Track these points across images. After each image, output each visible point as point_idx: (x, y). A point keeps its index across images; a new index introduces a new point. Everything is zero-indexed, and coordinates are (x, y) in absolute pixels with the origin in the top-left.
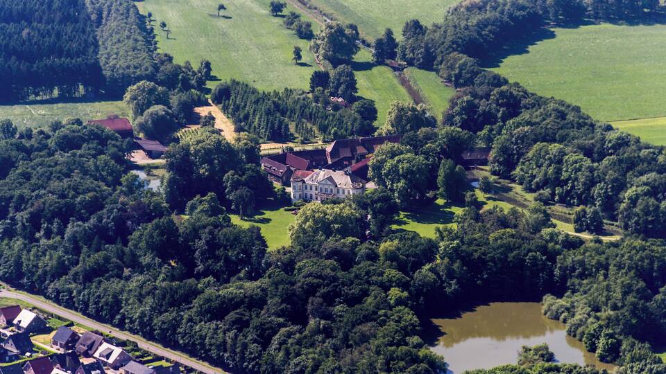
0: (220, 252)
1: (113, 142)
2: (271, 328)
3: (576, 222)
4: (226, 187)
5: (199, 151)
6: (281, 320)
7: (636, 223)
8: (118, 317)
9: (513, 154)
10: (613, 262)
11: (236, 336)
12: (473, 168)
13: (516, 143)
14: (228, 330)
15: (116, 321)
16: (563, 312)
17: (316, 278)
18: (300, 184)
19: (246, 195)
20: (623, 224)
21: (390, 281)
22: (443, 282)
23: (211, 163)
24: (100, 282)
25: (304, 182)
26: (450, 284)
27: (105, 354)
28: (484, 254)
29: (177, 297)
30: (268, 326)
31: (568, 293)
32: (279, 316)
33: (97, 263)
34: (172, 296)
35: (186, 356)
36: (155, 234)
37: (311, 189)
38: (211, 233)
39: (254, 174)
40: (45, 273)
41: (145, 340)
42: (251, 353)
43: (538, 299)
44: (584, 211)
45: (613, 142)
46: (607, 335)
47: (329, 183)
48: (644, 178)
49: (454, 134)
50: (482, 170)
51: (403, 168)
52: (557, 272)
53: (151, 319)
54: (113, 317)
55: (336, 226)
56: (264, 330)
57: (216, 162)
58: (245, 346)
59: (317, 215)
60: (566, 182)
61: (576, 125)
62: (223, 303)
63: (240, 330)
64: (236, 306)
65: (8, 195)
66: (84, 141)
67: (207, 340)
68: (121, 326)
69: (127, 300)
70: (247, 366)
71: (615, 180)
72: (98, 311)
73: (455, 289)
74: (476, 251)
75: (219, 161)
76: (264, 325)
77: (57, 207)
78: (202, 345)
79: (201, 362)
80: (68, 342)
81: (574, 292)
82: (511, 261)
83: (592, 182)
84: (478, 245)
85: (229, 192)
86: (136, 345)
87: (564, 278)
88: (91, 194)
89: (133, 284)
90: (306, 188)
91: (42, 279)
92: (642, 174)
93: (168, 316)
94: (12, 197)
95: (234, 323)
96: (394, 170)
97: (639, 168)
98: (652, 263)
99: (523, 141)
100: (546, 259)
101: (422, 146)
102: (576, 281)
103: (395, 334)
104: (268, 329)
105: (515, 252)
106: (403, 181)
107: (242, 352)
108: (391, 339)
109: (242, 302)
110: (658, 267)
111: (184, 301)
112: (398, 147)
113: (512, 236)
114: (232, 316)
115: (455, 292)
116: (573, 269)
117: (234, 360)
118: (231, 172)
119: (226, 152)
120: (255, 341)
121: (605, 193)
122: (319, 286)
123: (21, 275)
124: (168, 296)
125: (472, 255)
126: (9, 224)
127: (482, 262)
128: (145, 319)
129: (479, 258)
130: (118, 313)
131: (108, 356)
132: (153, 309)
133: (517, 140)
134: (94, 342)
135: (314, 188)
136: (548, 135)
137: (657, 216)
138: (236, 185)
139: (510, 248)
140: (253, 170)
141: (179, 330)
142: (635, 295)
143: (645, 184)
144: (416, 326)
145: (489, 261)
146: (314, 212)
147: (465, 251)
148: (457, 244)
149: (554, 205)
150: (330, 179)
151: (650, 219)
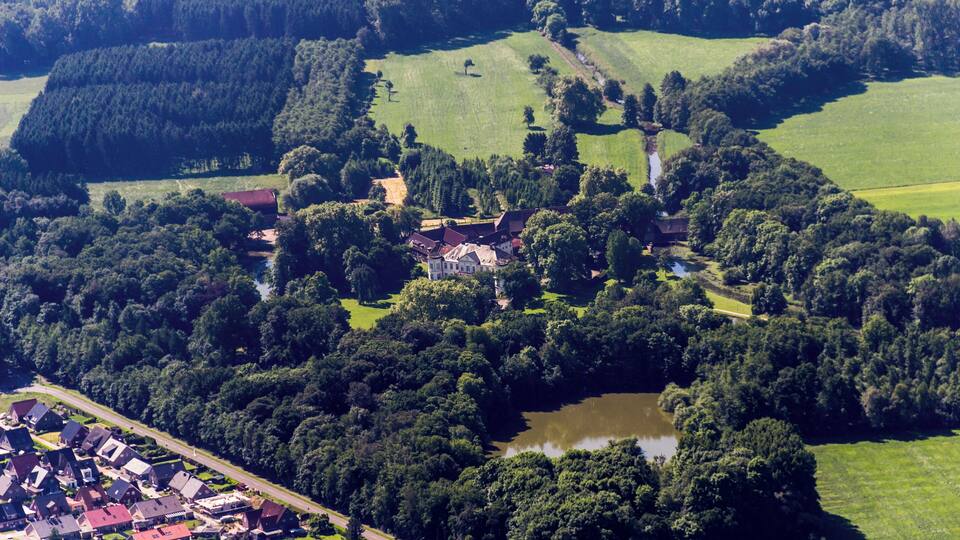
0: (286, 336)
1: (229, 215)
2: (295, 417)
3: (754, 302)
4: (346, 266)
5: (316, 222)
6: (311, 408)
7: (820, 302)
8: (146, 411)
9: (712, 225)
10: (750, 342)
11: (255, 426)
12: (674, 244)
13: (715, 212)
14: (248, 421)
15: (144, 416)
16: (679, 402)
17: (368, 360)
18: (439, 261)
19: (364, 275)
20: (805, 303)
21: (464, 365)
22: (544, 369)
23: (330, 237)
24: (131, 370)
25: (443, 259)
26: (552, 371)
27: (107, 451)
28: (599, 336)
29: (204, 384)
30: (291, 415)
31: (698, 381)
32: (311, 404)
33: (129, 348)
34: (200, 385)
35: (208, 454)
36: (215, 316)
37: (452, 268)
38: (278, 313)
39: (382, 250)
40: (80, 362)
41: (170, 437)
42: (267, 446)
43: (660, 389)
44: (763, 288)
45: (826, 208)
46: (706, 425)
47: (470, 260)
48: (843, 249)
49: (634, 200)
50: (683, 245)
51: (553, 239)
52: (686, 356)
53: (176, 411)
54: (141, 412)
55: (442, 306)
56: (285, 420)
57: (336, 235)
58: (261, 438)
59: (420, 293)
60: (759, 255)
61: (793, 188)
62: (248, 389)
63: (260, 421)
64: (265, 392)
65: (66, 275)
66: (190, 213)
67: (226, 434)
68: (148, 421)
69: (155, 390)
70: (263, 462)
71: (809, 251)
72: (127, 404)
73: (557, 377)
74: (590, 332)
75: (340, 234)
76: (288, 413)
77: (118, 288)
78: (222, 439)
79: (222, 460)
80: (75, 439)
81: (704, 379)
82: (630, 344)
83: (783, 255)
84: (595, 325)
85: (350, 271)
86: (154, 442)
87: (694, 363)
88: (165, 273)
89: (166, 372)
90: (446, 267)
91: (75, 370)
92: (843, 243)
93: (192, 407)
94: (70, 277)
95: (256, 412)
96: (544, 243)
97: (841, 237)
98: (796, 344)
99: (723, 209)
100: (675, 341)
101: (594, 215)
102: (707, 366)
103: (436, 421)
104: (290, 419)
105: (638, 332)
106: (552, 255)
107: (258, 445)
108: (429, 428)
109: (273, 387)
110: (803, 348)
111: (212, 390)
112: (554, 216)
113: (640, 314)
114: (254, 404)
115: (556, 381)
116: (706, 353)
117: (250, 456)
118: (353, 247)
119: (349, 225)
120: (274, 432)
121: (797, 267)
122: (368, 370)
123: (56, 366)
124: (195, 383)
125: (584, 336)
126: (53, 307)
127: (596, 345)
128: (170, 412)
129: (593, 339)
130: (146, 406)
131: (110, 454)
132: (178, 399)
133: (716, 207)
134: (101, 438)
135: (454, 267)
136: (754, 200)
137: (844, 293)
138: (355, 263)
139: (631, 328)
140: (381, 246)
141: (202, 423)
142: (758, 379)
143: (843, 255)
144: (469, 415)
145: (603, 344)
146: (418, 289)
147: (576, 332)
148: (568, 324)
149: (746, 284)
150: (473, 255)
151: (835, 296)
